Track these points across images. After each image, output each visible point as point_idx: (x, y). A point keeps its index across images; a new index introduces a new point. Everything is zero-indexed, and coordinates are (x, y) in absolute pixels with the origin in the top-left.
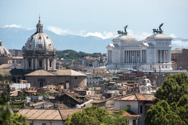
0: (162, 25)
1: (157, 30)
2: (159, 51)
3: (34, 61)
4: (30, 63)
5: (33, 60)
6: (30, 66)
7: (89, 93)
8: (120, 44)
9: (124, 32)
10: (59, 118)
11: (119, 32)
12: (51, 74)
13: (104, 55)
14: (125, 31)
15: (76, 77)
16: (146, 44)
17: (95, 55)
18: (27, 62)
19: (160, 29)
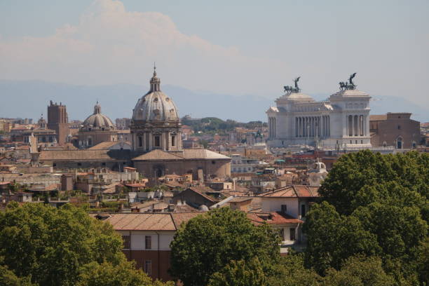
0: (354, 75)
1: (347, 83)
2: (350, 117)
3: (148, 137)
4: (141, 139)
5: (145, 134)
6: (141, 145)
7: (228, 186)
8: (287, 107)
9: (294, 87)
10: (171, 227)
11: (286, 88)
12: (174, 158)
13: (265, 125)
14: (296, 85)
15: (214, 161)
16: (328, 107)
17: (250, 125)
18: (136, 138)
19: (351, 82)
